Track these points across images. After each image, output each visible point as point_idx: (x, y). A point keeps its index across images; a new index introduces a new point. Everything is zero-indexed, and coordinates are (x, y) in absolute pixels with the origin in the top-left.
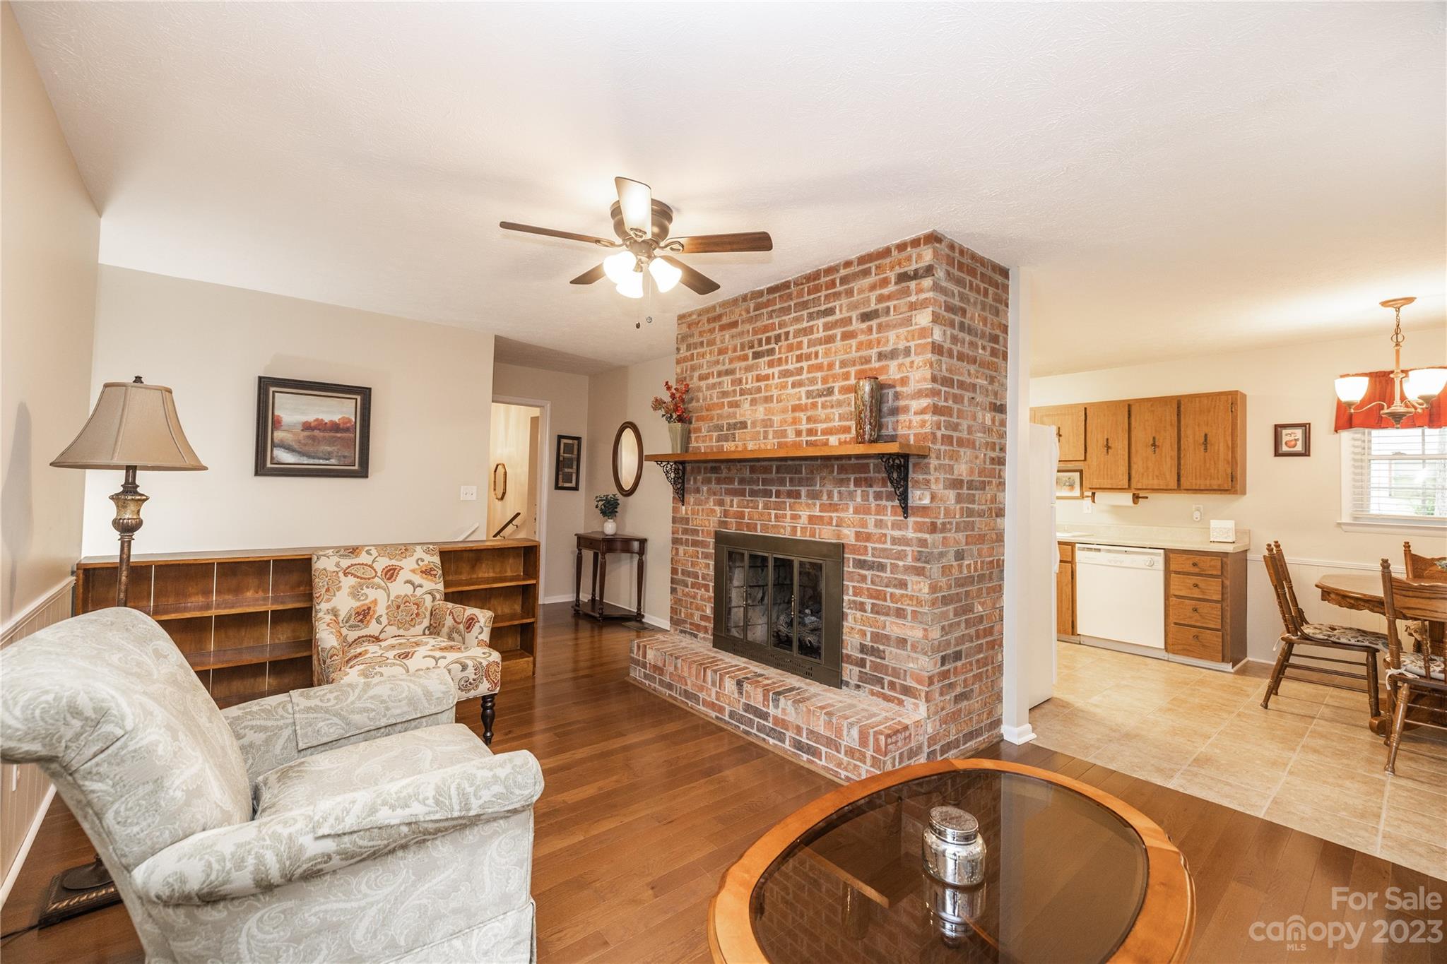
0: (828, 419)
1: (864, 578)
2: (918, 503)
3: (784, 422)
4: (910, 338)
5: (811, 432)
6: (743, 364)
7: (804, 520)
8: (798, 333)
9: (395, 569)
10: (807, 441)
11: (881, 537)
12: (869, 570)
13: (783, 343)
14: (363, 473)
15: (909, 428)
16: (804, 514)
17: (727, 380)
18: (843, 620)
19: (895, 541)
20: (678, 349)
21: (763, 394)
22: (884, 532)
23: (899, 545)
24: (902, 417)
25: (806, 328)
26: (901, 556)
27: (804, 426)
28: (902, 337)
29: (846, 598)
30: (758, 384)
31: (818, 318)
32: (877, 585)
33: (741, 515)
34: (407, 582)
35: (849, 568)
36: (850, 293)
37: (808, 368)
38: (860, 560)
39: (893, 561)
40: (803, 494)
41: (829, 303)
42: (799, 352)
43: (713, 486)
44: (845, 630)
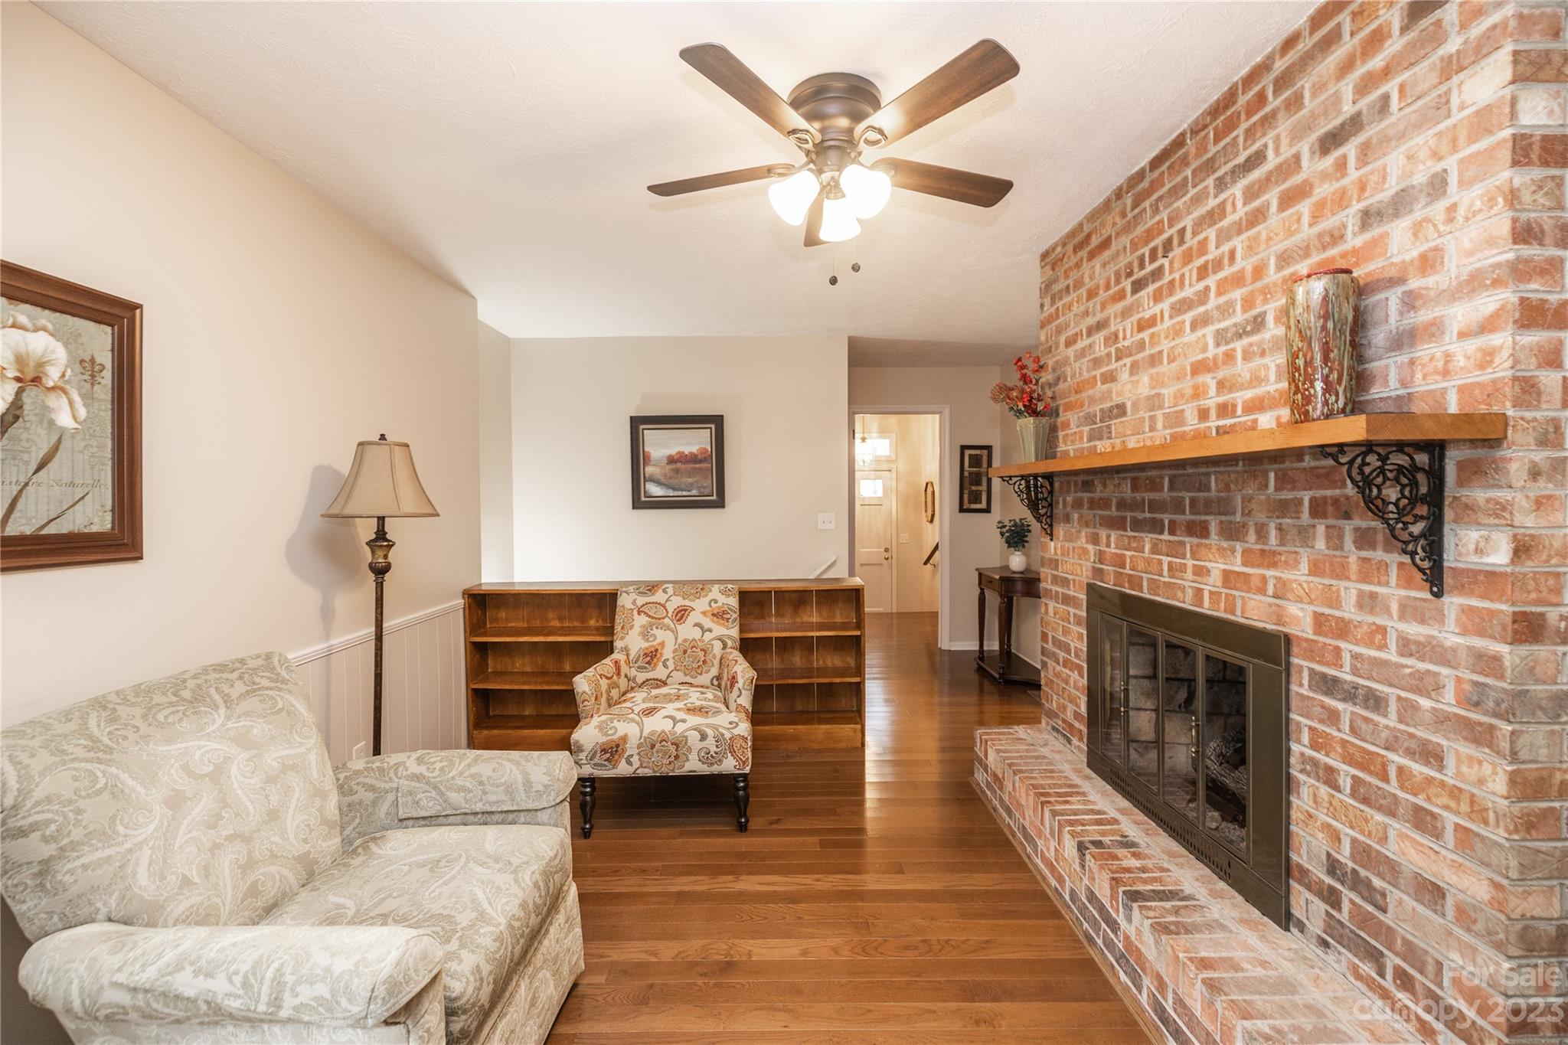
0: (1256, 380)
1: (1333, 717)
2: (1473, 561)
3: (1179, 396)
4: (1444, 148)
5: (1224, 410)
6: (1119, 307)
7: (1215, 578)
8: (1199, 225)
9: (686, 610)
10: (1218, 428)
11: (1372, 634)
12: (1344, 700)
13: (1177, 252)
14: (720, 503)
15: (1446, 373)
16: (1217, 567)
17: (1099, 338)
18: (1289, 792)
19: (1406, 646)
20: (1042, 306)
21: (1147, 352)
22: (1380, 621)
23: (1422, 659)
24: (1426, 351)
25: (1213, 209)
26: (1424, 684)
27: (1212, 401)
28: (1423, 153)
29: (1295, 747)
30: (1141, 335)
31: (1234, 182)
32: (1363, 740)
33: (1120, 561)
34: (697, 625)
35: (1301, 688)
36: (1296, 102)
37: (1218, 287)
38: (1324, 676)
39: (1403, 694)
40: (1213, 527)
41: (1254, 142)
42: (1200, 261)
43: (1085, 511)
44: (1295, 814)
